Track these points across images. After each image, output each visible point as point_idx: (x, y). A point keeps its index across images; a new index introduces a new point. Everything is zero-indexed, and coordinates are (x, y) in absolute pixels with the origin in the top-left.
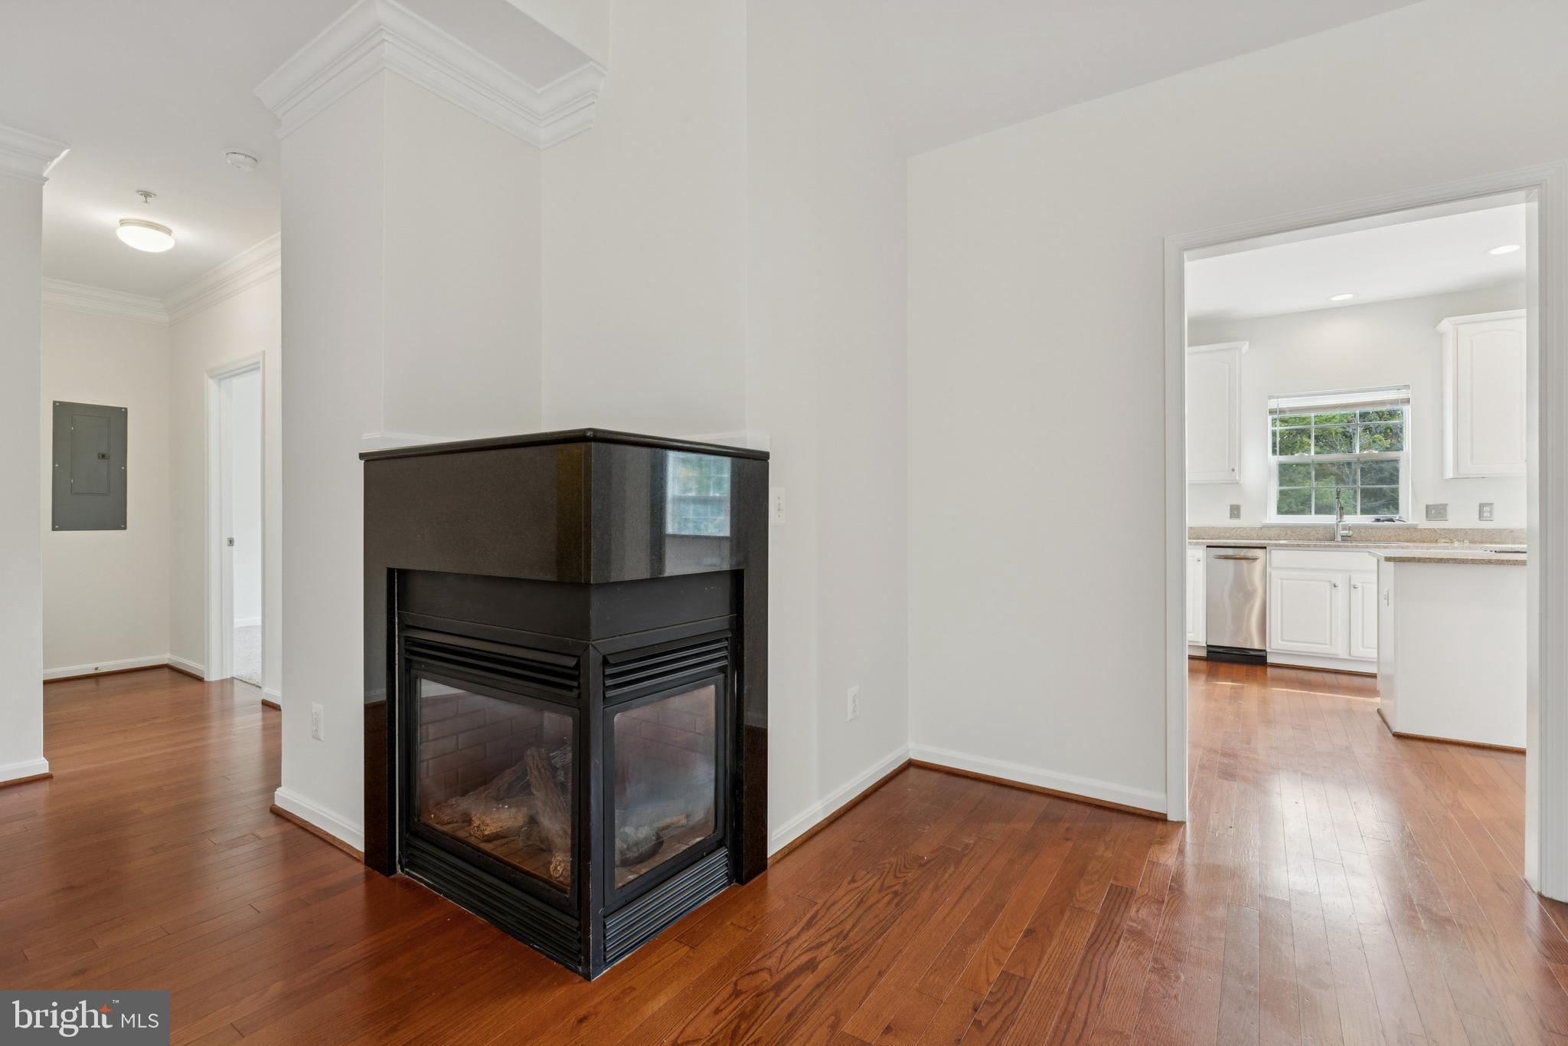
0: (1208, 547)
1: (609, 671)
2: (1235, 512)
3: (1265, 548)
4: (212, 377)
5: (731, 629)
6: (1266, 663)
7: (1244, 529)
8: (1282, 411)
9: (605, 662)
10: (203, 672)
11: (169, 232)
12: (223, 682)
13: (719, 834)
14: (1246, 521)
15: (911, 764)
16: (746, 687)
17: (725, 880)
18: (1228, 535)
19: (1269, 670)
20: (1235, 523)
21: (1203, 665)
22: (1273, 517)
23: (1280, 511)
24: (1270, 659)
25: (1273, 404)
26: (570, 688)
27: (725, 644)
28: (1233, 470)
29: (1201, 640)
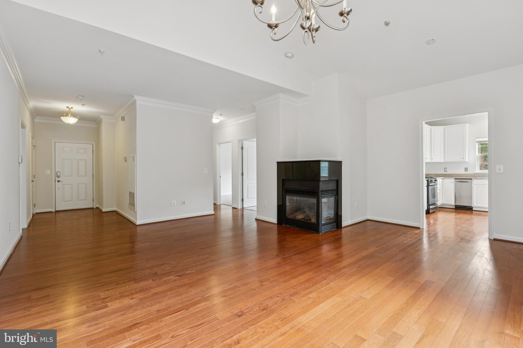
0: (455, 179)
1: (322, 193)
2: (466, 169)
3: (472, 179)
4: (218, 144)
5: (336, 189)
6: (472, 210)
7: (469, 174)
8: (480, 142)
9: (321, 191)
10: (216, 203)
11: (218, 118)
12: (219, 205)
13: (334, 221)
14: (469, 172)
15: (368, 220)
16: (339, 198)
17: (335, 228)
18: (464, 176)
19: (474, 212)
20: (466, 173)
21: (454, 210)
22: (478, 170)
23: (480, 169)
24: (474, 209)
25: (478, 140)
26: (316, 195)
27: (336, 191)
28: (464, 158)
29: (453, 204)
